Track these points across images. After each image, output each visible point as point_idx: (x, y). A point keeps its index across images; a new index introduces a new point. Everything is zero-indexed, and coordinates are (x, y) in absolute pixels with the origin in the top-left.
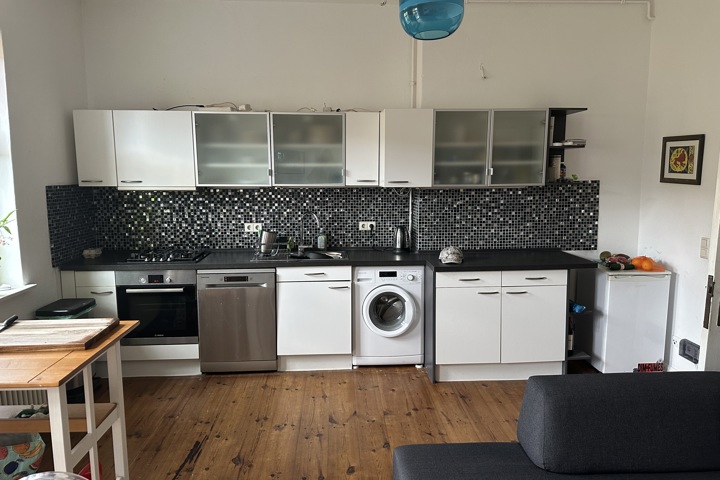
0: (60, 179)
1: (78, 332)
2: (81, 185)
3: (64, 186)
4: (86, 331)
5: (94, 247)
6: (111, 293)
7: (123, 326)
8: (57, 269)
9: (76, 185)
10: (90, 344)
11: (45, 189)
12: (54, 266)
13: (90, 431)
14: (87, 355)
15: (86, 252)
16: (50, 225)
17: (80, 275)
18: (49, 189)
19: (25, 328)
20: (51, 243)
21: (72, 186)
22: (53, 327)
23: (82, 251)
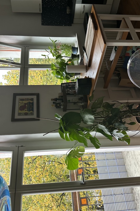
0: (39, 20)
1: (91, 30)
2: (41, 12)
3: (42, 18)
4: (91, 27)
5: (66, 9)
7: (93, 12)
8: (72, 24)
9: (42, 14)
10: (96, 28)
11: (43, 26)
12: (71, 26)
13: (128, 31)
14: (99, 31)
16: (56, 26)
18: (43, 24)
19: (87, 46)
20: (63, 26)
21: (42, 15)
22: (88, 37)
23: (67, 14)
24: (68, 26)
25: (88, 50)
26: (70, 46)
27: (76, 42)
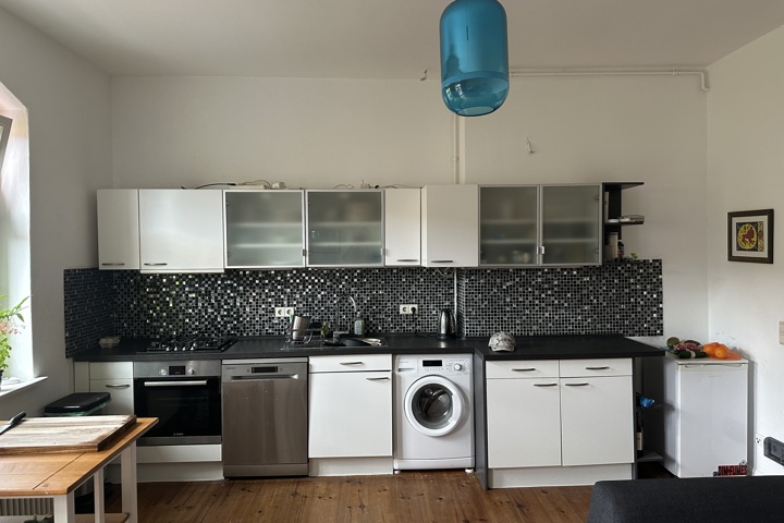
0: (79, 261)
1: (91, 431)
2: (101, 268)
3: (83, 270)
4: (99, 430)
5: (112, 336)
6: (128, 386)
7: (140, 424)
8: (71, 360)
9: (96, 269)
10: (104, 444)
11: (63, 273)
12: (67, 357)
14: (99, 458)
15: (103, 341)
16: (65, 312)
17: (95, 366)
18: (67, 273)
19: (34, 426)
20: (66, 331)
21: (92, 269)
22: (64, 425)
23: (99, 340)
24: (67, 349)
25: (20, 435)
26: (4, 365)
27: (19, 382)
